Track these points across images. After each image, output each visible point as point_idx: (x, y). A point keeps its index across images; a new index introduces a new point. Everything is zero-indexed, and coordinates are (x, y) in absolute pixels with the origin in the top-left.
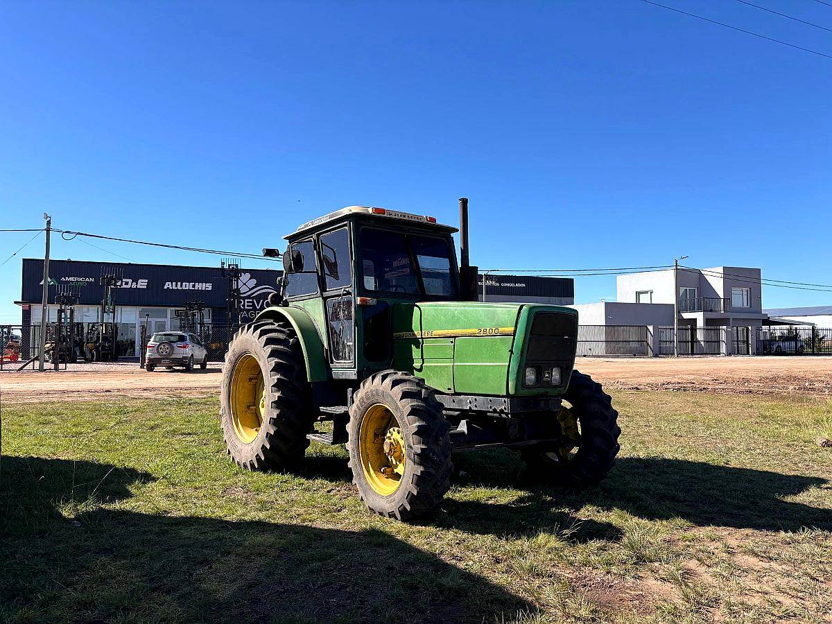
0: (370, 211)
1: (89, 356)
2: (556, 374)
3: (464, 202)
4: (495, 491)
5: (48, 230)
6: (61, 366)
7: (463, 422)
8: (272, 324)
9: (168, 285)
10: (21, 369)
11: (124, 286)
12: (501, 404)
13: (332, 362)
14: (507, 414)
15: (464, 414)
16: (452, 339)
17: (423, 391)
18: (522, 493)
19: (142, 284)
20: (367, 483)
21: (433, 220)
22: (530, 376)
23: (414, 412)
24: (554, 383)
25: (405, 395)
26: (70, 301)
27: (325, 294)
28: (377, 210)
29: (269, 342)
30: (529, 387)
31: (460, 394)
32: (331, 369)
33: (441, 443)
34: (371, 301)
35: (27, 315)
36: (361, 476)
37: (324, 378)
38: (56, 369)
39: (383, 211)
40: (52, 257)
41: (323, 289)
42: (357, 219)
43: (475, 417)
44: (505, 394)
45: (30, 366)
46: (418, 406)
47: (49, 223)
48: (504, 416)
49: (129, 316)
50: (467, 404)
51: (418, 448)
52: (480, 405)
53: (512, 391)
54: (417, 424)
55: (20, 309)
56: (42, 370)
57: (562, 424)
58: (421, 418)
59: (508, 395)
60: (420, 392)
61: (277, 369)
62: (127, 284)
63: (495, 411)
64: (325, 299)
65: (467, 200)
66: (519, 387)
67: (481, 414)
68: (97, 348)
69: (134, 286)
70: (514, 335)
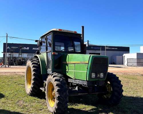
0: (58, 30)
1: (16, 64)
2: (102, 75)
3: (83, 27)
4: (87, 106)
5: (7, 37)
6: (10, 66)
7: (77, 87)
8: (35, 59)
9: (33, 49)
10: (1, 67)
11: (24, 49)
12: (85, 83)
13: (48, 69)
14: (87, 86)
15: (77, 85)
16: (74, 64)
17: (61, 79)
18: (94, 107)
19: (28, 48)
20: (49, 103)
21: (76, 32)
22: (93, 75)
23: (57, 85)
24: (101, 77)
25: (56, 80)
26: (12, 52)
27: (47, 52)
28: (59, 30)
29: (33, 64)
30: (93, 79)
31: (76, 79)
32: (47, 71)
33: (64, 94)
34: (56, 54)
35: (4, 55)
36: (48, 100)
37: (45, 73)
38: (9, 67)
39: (61, 30)
40: (8, 43)
41: (47, 50)
42: (54, 32)
43: (80, 86)
44: (86, 80)
45: (3, 66)
46: (58, 83)
47: (7, 35)
48: (86, 86)
49: (25, 55)
50: (78, 82)
51: (57, 95)
52: (80, 83)
53: (88, 80)
54: (58, 89)
55: (3, 54)
56: (6, 67)
57: (107, 88)
58: (59, 87)
59: (87, 81)
60: (60, 79)
61: (34, 70)
62: (25, 48)
63: (84, 85)
64: (47, 53)
65: (84, 27)
66: (90, 79)
67: (81, 85)
68: (18, 62)
69: (26, 49)
70: (88, 64)
